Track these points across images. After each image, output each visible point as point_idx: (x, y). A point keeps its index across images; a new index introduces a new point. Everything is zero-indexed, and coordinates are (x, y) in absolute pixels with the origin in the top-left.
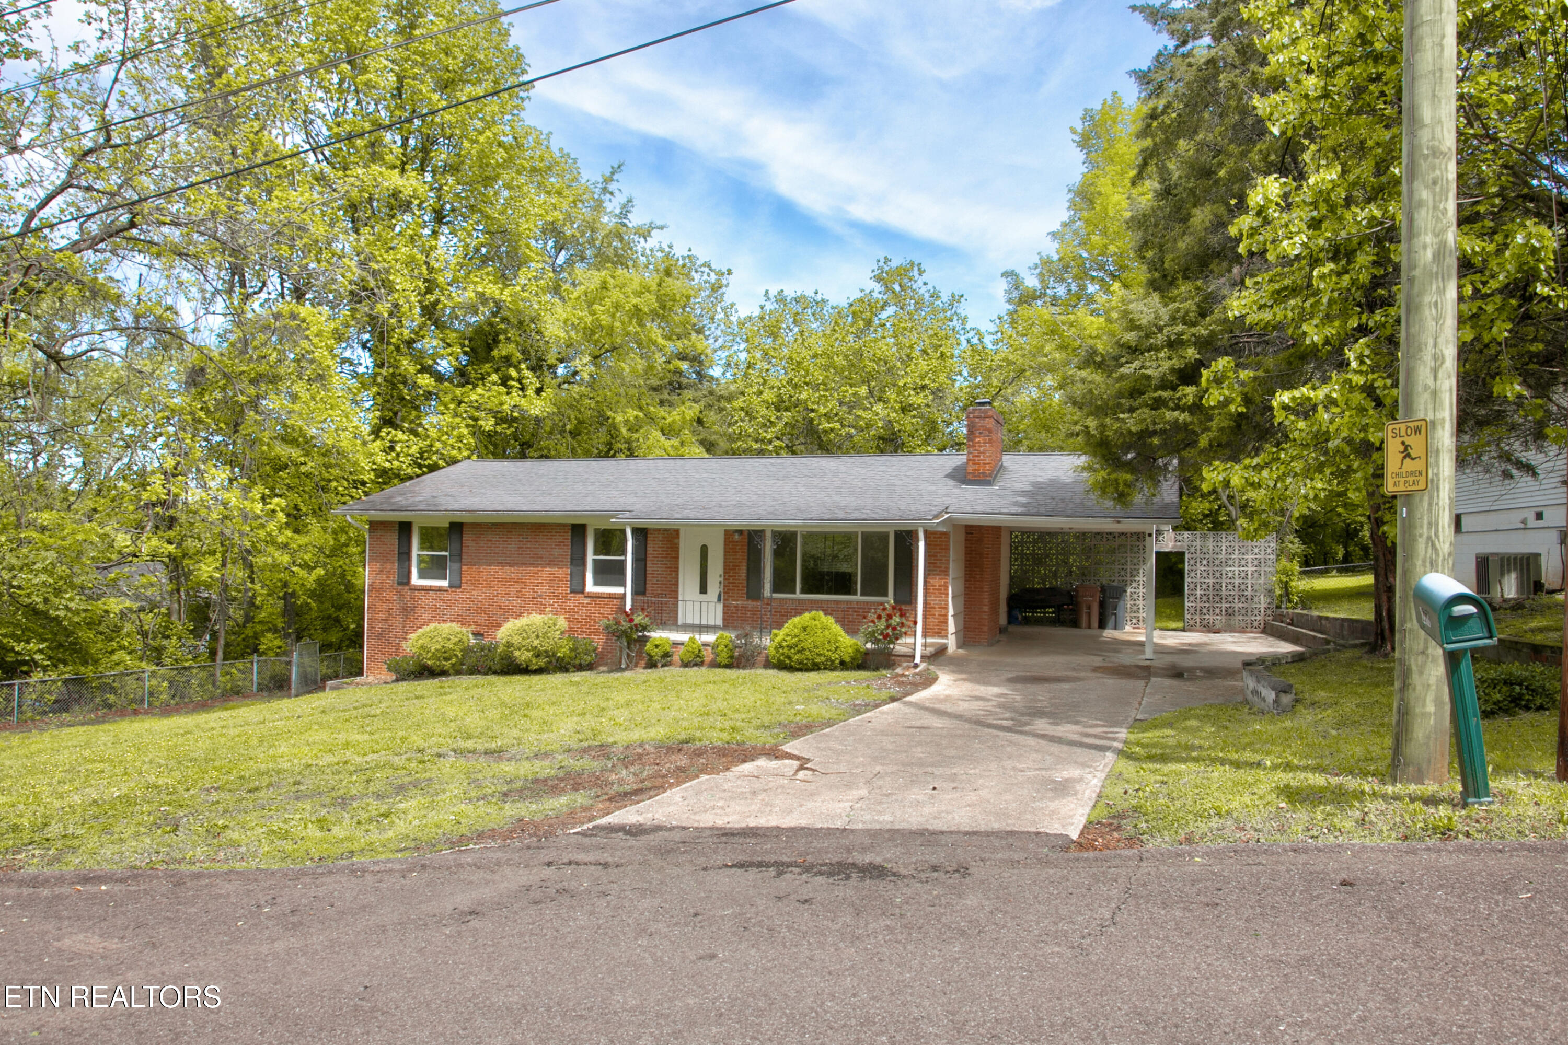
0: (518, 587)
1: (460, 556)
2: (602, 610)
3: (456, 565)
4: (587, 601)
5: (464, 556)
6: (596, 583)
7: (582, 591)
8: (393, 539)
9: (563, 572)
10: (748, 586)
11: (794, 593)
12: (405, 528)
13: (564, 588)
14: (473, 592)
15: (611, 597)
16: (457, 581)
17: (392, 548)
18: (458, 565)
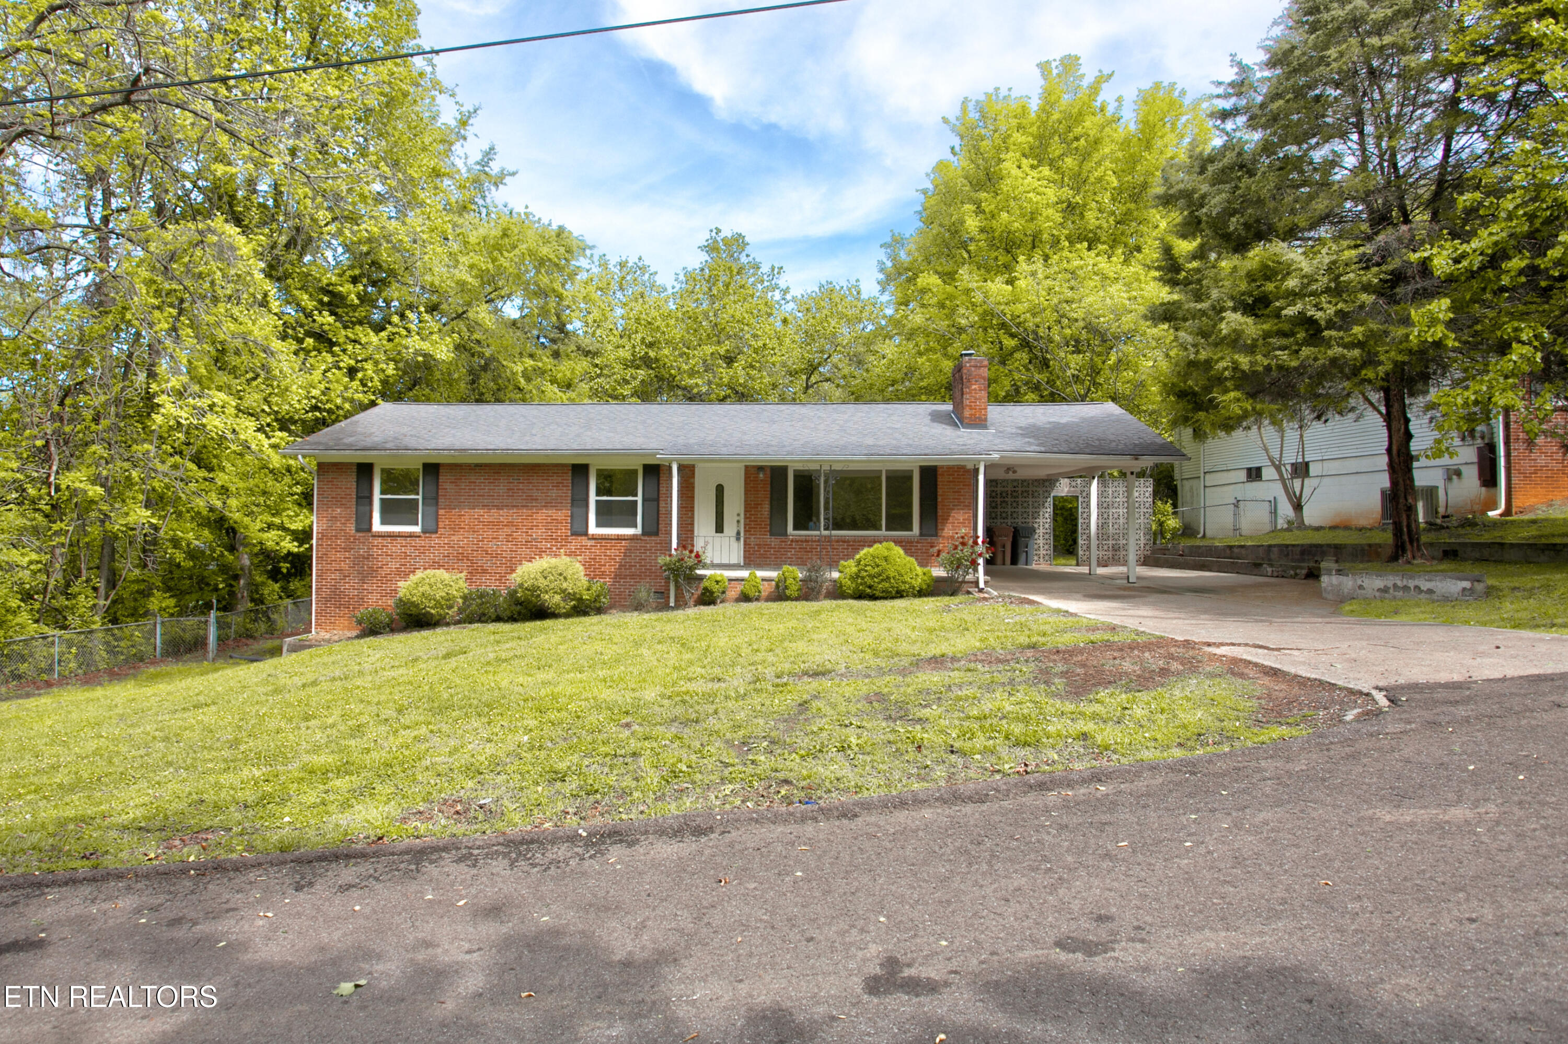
0: (507, 530)
1: (436, 499)
2: (608, 552)
3: (432, 509)
4: (590, 543)
5: (441, 500)
6: (599, 525)
7: (586, 534)
8: (350, 483)
9: (563, 514)
10: (771, 524)
11: (819, 529)
12: (364, 471)
13: (565, 530)
14: (453, 538)
15: (619, 538)
16: (432, 526)
17: (348, 491)
18: (433, 509)
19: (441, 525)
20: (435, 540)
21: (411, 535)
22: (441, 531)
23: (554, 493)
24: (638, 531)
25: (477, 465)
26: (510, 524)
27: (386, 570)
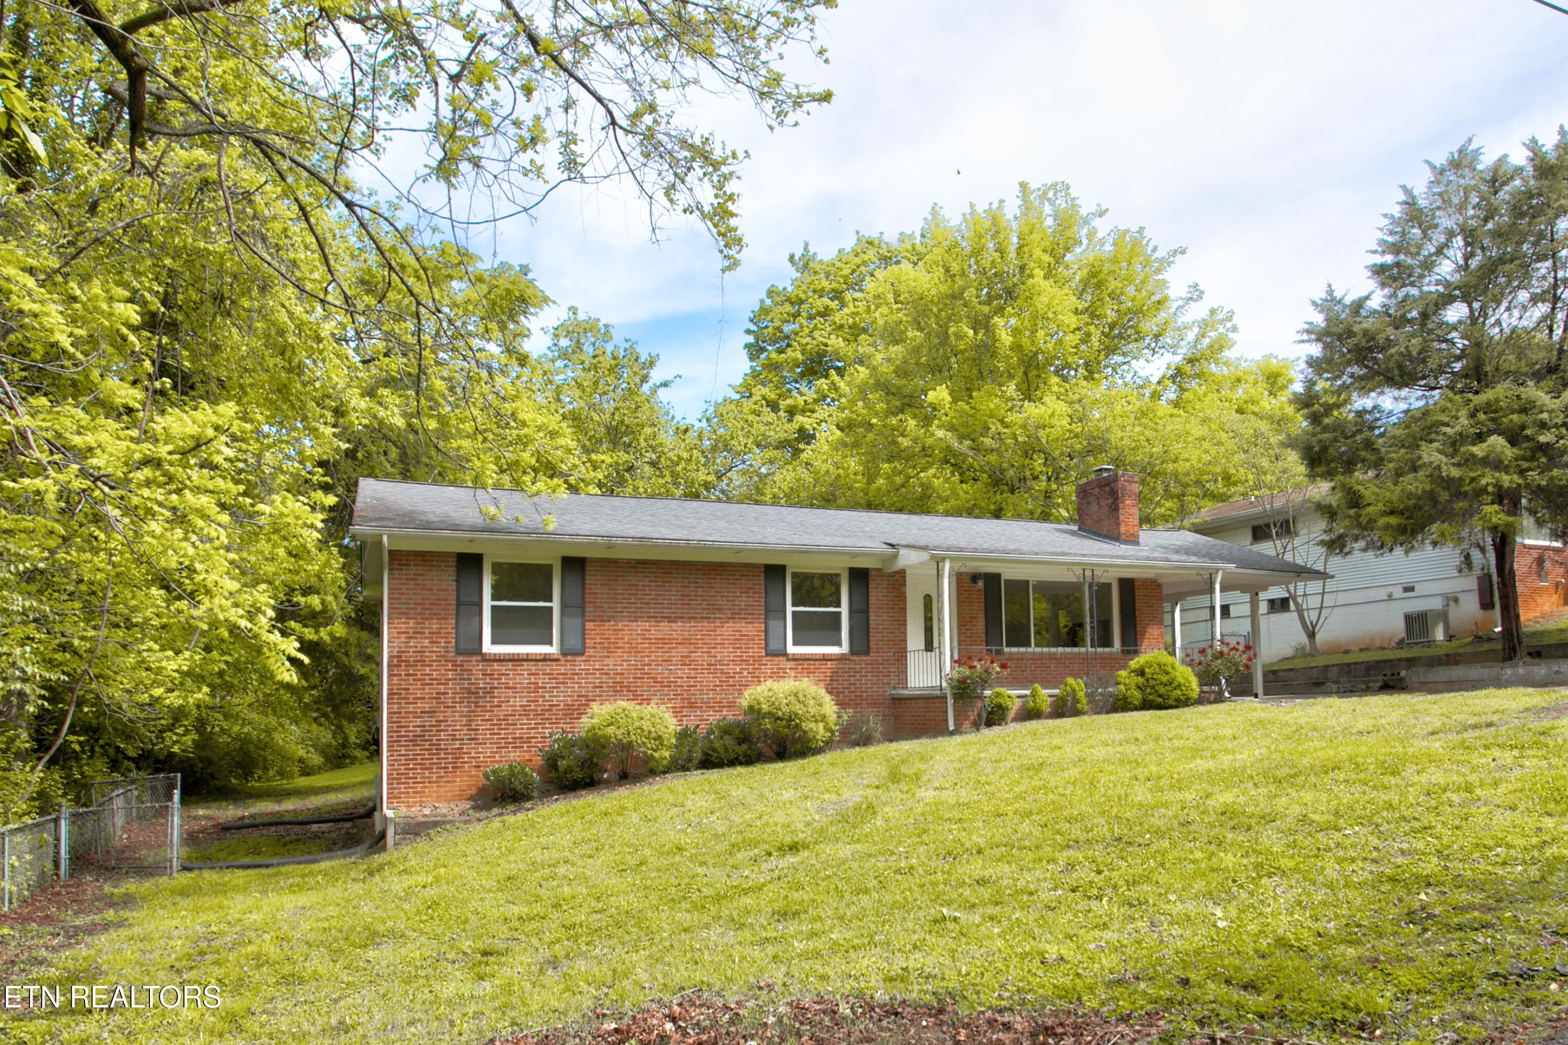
0: (683, 650)
1: (581, 607)
3: (574, 622)
4: (795, 664)
5: (589, 609)
7: (784, 653)
8: (445, 582)
9: (754, 629)
10: (986, 640)
12: (468, 564)
13: (757, 650)
14: (607, 661)
15: (825, 658)
16: (574, 643)
17: (442, 595)
18: (578, 621)
19: (589, 643)
20: (581, 664)
21: (546, 659)
22: (589, 652)
23: (743, 601)
24: (845, 648)
25: (639, 562)
26: (686, 642)
27: (505, 709)
